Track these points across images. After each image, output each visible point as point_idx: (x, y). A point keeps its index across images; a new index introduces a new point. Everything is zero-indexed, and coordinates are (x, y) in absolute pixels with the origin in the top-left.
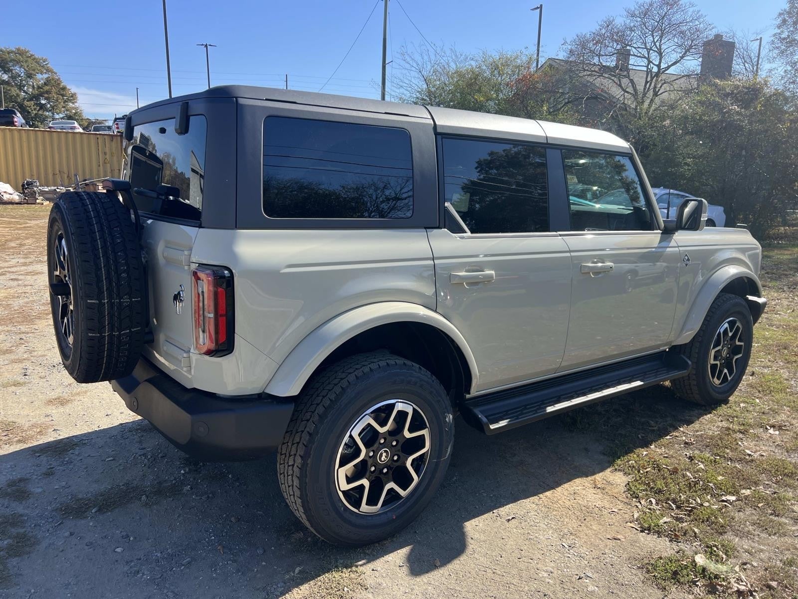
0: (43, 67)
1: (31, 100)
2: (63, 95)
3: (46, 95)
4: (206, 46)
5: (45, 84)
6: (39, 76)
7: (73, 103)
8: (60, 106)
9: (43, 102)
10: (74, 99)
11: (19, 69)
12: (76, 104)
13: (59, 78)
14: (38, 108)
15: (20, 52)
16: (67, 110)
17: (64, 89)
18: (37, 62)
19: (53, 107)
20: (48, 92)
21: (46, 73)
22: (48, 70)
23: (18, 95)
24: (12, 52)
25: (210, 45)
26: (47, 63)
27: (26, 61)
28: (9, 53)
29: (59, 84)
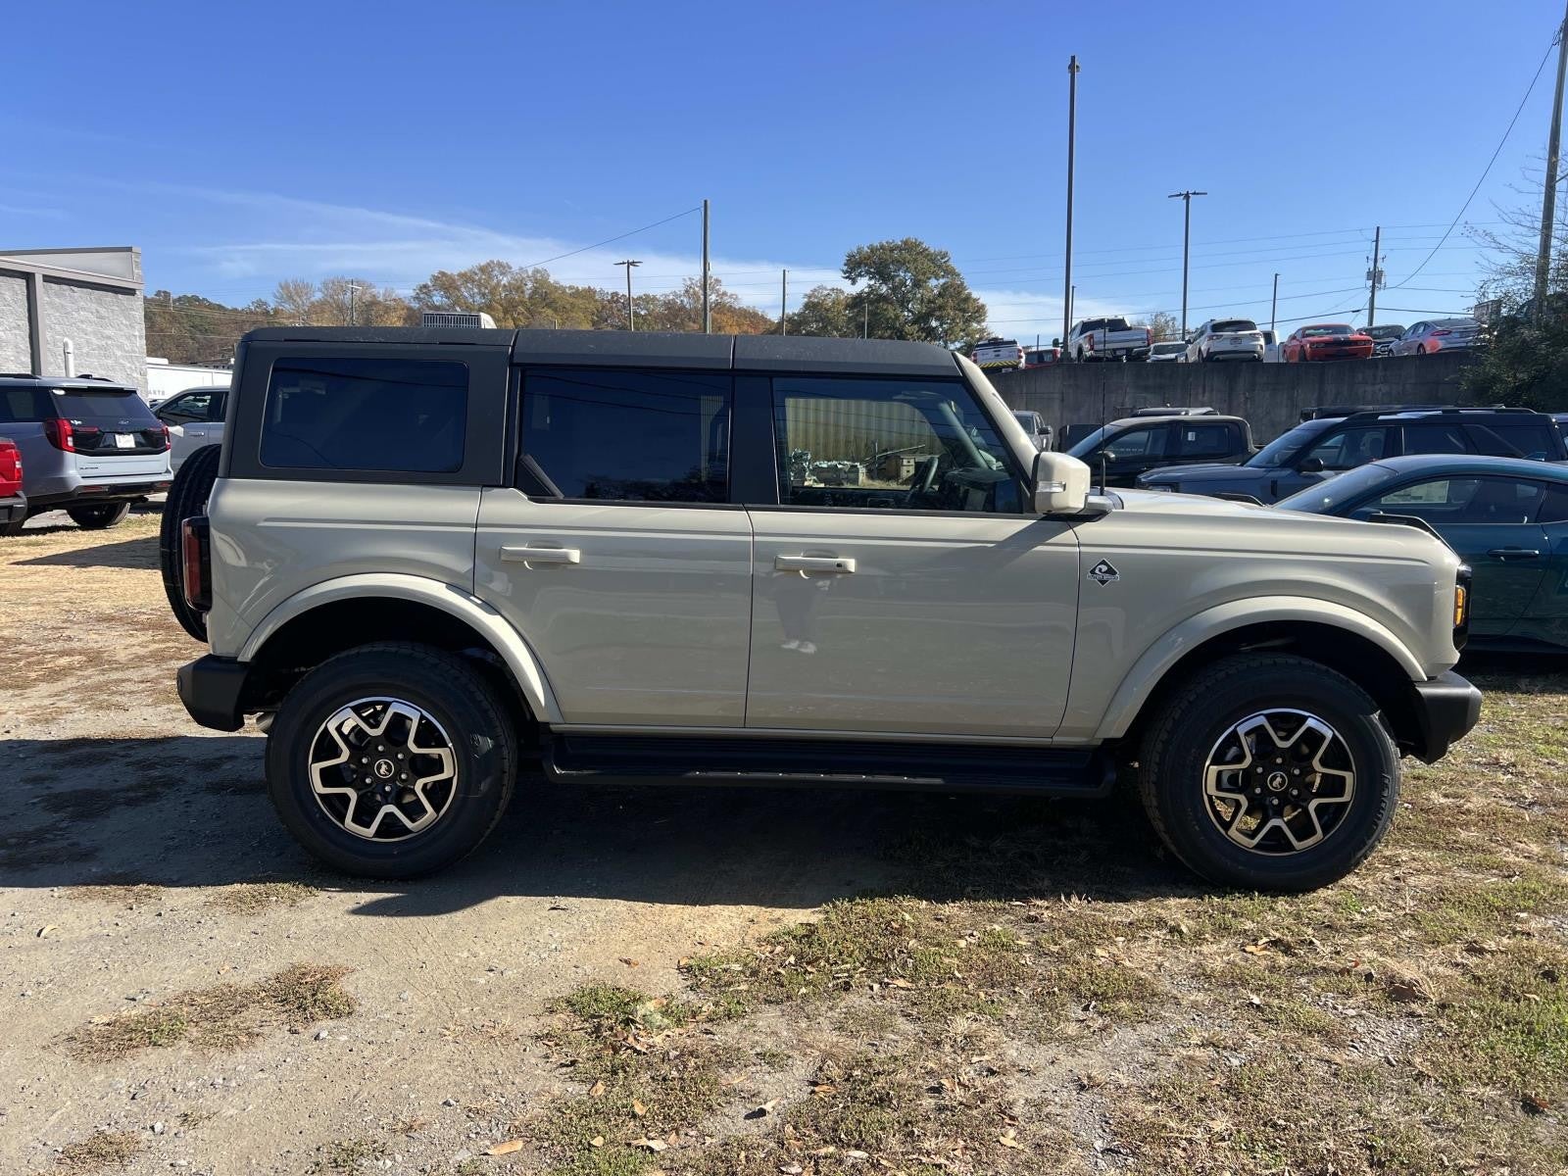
0: (940, 267)
1: (914, 322)
2: (964, 311)
3: (938, 313)
4: (1187, 196)
5: (940, 295)
6: (933, 282)
7: (979, 322)
8: (957, 329)
9: (934, 324)
10: (980, 316)
11: (903, 275)
12: (983, 324)
13: (962, 283)
14: (924, 334)
15: (909, 246)
16: (967, 335)
17: (968, 298)
18: (933, 261)
19: (945, 332)
20: (940, 308)
21: (943, 276)
22: (950, 272)
23: (897, 317)
24: (897, 247)
25: (1194, 193)
26: (946, 259)
27: (915, 260)
28: (892, 250)
29: (959, 293)
